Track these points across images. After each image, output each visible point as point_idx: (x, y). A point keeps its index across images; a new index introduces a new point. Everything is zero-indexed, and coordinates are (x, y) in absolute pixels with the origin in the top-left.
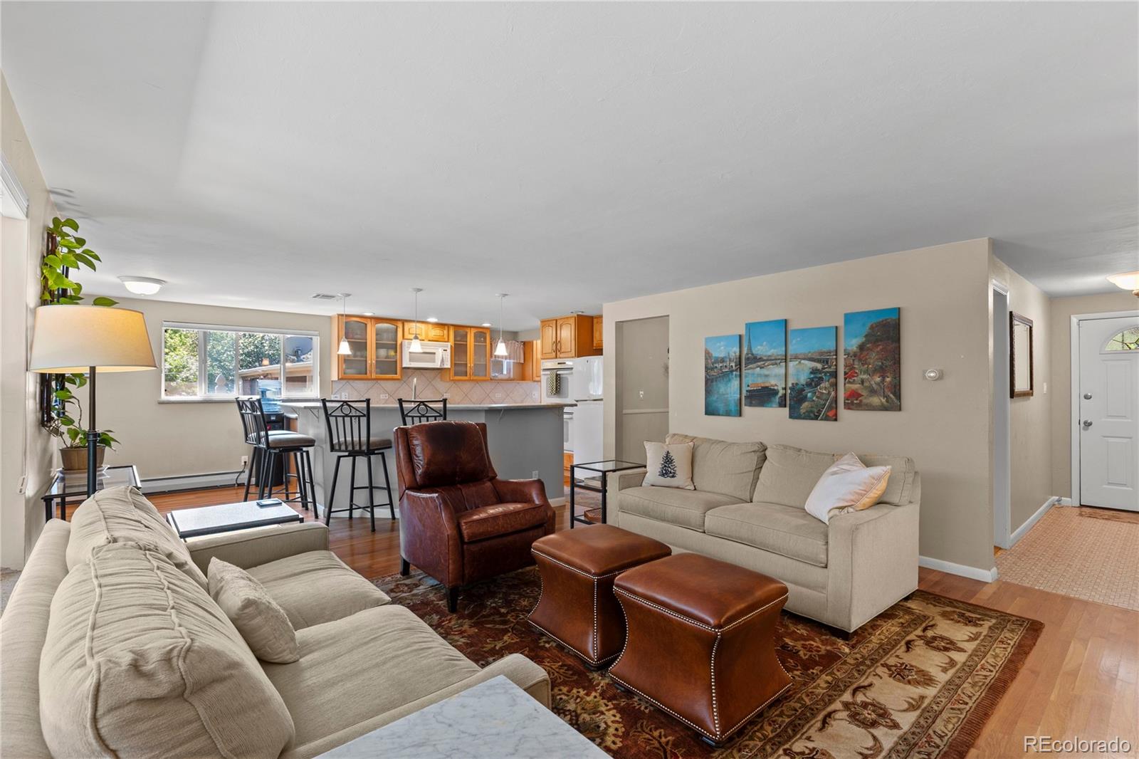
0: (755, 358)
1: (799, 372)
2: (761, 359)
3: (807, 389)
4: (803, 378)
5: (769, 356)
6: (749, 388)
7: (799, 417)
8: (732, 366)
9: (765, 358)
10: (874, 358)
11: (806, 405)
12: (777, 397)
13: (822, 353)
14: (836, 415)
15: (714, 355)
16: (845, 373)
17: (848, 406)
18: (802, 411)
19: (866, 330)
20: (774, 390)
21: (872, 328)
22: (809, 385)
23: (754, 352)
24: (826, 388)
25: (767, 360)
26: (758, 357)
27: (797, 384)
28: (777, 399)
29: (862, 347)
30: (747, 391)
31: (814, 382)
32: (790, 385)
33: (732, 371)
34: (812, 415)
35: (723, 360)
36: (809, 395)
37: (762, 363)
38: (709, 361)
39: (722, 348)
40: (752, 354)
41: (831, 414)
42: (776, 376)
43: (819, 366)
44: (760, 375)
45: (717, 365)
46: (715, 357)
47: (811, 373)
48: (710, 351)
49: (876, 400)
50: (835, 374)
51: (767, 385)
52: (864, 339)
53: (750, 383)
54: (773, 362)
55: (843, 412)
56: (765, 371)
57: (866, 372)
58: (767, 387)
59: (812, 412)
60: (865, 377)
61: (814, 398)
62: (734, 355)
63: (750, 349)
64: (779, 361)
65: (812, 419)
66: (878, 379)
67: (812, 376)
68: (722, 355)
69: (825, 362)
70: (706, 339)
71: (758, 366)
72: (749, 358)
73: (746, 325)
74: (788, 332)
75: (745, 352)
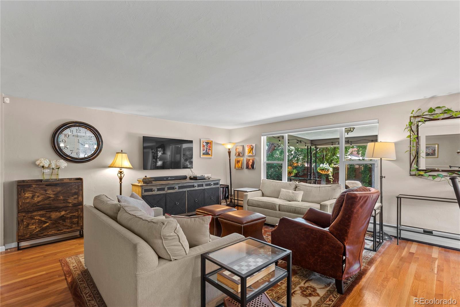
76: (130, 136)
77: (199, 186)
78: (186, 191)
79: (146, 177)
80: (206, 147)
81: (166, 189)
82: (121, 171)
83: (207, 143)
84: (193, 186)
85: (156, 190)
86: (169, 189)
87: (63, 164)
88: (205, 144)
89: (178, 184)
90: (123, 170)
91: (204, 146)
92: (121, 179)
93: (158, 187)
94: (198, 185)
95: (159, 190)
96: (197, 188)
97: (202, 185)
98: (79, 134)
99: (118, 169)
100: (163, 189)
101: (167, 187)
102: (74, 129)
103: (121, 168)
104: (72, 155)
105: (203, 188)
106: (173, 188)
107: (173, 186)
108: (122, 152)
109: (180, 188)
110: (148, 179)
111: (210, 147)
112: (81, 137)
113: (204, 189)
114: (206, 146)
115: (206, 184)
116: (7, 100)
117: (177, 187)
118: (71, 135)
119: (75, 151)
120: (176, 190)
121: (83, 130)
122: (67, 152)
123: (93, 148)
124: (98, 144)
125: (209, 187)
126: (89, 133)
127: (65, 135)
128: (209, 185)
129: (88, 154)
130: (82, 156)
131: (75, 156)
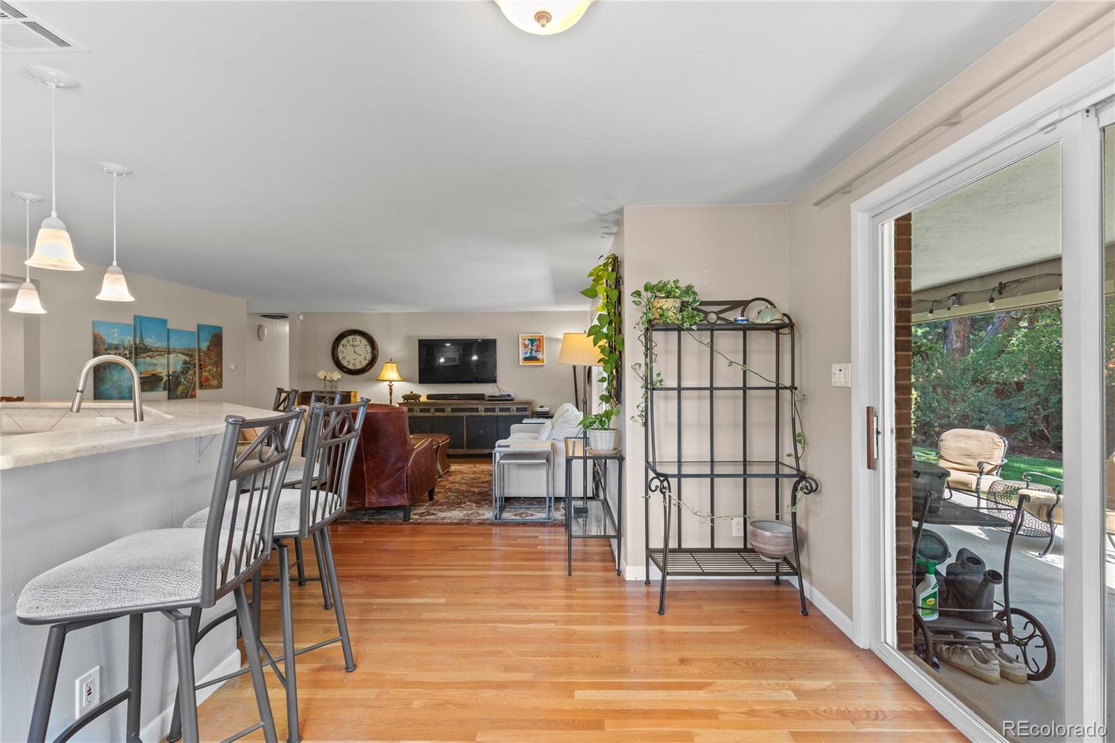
0: (146, 348)
1: (175, 363)
2: (150, 350)
3: (181, 375)
4: (179, 368)
5: (157, 348)
6: (142, 376)
7: (177, 398)
8: (126, 354)
9: (153, 349)
10: (213, 355)
11: (181, 387)
12: (162, 383)
13: (189, 350)
14: (195, 394)
15: (107, 341)
16: (200, 365)
17: (201, 387)
18: (179, 392)
19: (210, 337)
20: (160, 376)
21: (212, 337)
22: (182, 372)
23: (146, 343)
24: (191, 375)
25: (156, 351)
26: (149, 348)
27: (175, 372)
28: (162, 384)
29: (208, 348)
31: (185, 371)
32: (171, 373)
34: (184, 395)
35: (117, 347)
36: (183, 380)
37: (152, 353)
38: (102, 347)
39: (116, 335)
40: (144, 345)
41: (193, 393)
42: (161, 365)
43: (188, 359)
44: (150, 364)
45: (109, 352)
46: (109, 344)
47: (184, 364)
48: (104, 337)
49: (215, 382)
50: (195, 365)
51: (155, 372)
52: (209, 343)
54: (160, 353)
55: (199, 392)
56: (153, 361)
57: (211, 364)
58: (155, 375)
59: (184, 393)
60: (210, 367)
61: (185, 383)
62: (127, 343)
63: (141, 339)
64: (163, 353)
65: (184, 398)
66: (215, 369)
67: (184, 366)
68: (116, 342)
69: (191, 356)
70: (93, 322)
71: (148, 356)
72: (141, 348)
73: (135, 317)
74: (168, 330)
75: (138, 342)
76: (409, 339)
77: (486, 410)
78: (463, 416)
79: (412, 392)
80: (530, 347)
81: (432, 410)
82: (391, 384)
83: (532, 341)
84: (477, 410)
85: (418, 410)
86: (437, 410)
87: (337, 375)
88: (527, 342)
89: (451, 404)
90: (393, 383)
91: (526, 346)
92: (391, 394)
93: (421, 407)
94: (485, 409)
95: (422, 411)
96: (483, 414)
97: (493, 410)
98: (355, 343)
99: (388, 383)
100: (428, 411)
101: (434, 407)
102: (350, 338)
103: (391, 381)
104: (349, 367)
105: (496, 414)
106: (443, 410)
107: (443, 407)
108: (391, 361)
109: (453, 410)
110: (413, 395)
111: (538, 346)
112: (356, 346)
113: (497, 416)
114: (530, 345)
115: (500, 408)
116: (301, 317)
117: (450, 409)
118: (348, 344)
119: (352, 362)
120: (448, 413)
121: (358, 338)
122: (344, 363)
123: (369, 357)
124: (373, 353)
125: (507, 414)
126: (364, 341)
127: (343, 346)
128: (508, 410)
129: (364, 365)
130: (359, 367)
131: (351, 367)
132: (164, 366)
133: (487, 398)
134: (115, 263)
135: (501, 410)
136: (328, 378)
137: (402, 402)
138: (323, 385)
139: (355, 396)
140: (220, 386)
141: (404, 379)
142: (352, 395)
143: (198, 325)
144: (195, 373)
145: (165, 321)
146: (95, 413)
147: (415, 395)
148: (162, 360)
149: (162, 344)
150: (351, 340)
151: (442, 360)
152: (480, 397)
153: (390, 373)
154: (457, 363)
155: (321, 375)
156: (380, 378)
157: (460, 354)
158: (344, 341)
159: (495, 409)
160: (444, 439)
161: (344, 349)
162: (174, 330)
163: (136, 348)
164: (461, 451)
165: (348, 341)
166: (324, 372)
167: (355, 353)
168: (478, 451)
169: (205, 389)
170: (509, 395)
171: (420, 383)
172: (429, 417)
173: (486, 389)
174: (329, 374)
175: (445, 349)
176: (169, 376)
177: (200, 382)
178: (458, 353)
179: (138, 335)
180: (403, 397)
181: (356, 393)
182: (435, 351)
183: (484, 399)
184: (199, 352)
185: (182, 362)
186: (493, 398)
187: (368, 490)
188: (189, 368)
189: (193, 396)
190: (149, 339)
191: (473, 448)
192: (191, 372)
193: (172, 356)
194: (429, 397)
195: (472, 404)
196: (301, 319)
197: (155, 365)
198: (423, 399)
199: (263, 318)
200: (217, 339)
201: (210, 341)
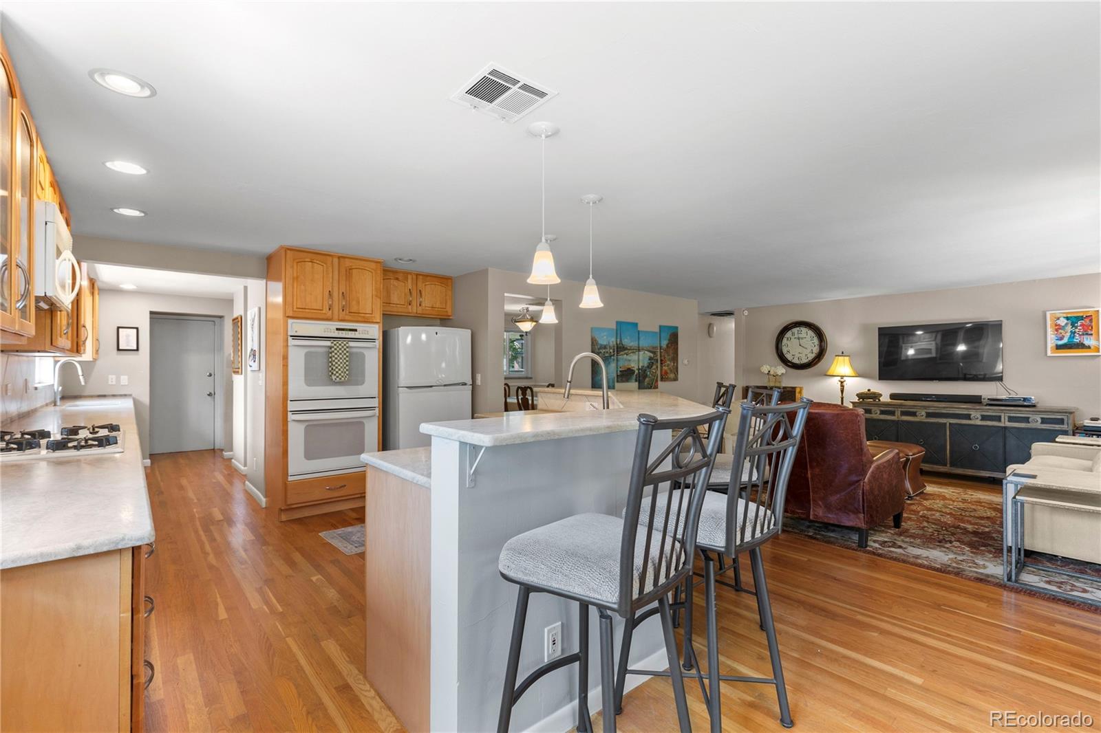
1: (643, 359)
2: (626, 349)
3: (647, 369)
4: (646, 363)
5: (631, 347)
7: (645, 388)
8: (611, 352)
9: (628, 348)
10: (671, 351)
11: (647, 379)
12: (634, 375)
13: (653, 348)
15: (599, 342)
16: (661, 360)
17: (662, 379)
18: (646, 384)
19: (668, 337)
20: (633, 370)
21: (670, 336)
22: (648, 367)
23: (624, 343)
24: (654, 369)
25: (629, 350)
26: (625, 347)
27: (643, 366)
28: (634, 377)
29: (667, 345)
30: (620, 371)
31: (650, 366)
32: (640, 367)
33: (611, 356)
34: (649, 386)
35: (605, 347)
36: (648, 373)
37: (627, 351)
38: (596, 347)
39: (605, 337)
40: (623, 345)
41: (656, 385)
42: (634, 361)
43: (652, 355)
44: (626, 360)
45: (601, 351)
46: (601, 344)
48: (598, 340)
49: (672, 376)
50: (657, 360)
51: (630, 367)
52: (668, 342)
53: (621, 365)
54: (633, 351)
55: (660, 383)
56: (628, 357)
57: (669, 360)
58: (630, 369)
59: (649, 384)
60: (669, 362)
61: (651, 375)
62: (612, 343)
63: (621, 341)
64: (635, 351)
65: (649, 389)
66: (672, 364)
67: (650, 361)
68: (605, 343)
69: (654, 353)
70: (592, 328)
71: (625, 354)
72: (620, 348)
73: (617, 323)
74: (639, 331)
75: (618, 343)
76: (865, 328)
77: (984, 418)
78: (945, 424)
79: (869, 390)
80: (1068, 328)
81: (898, 413)
82: (842, 380)
83: (1073, 320)
84: (968, 417)
85: (879, 412)
86: (903, 413)
87: (781, 370)
88: (1063, 322)
89: (925, 407)
90: (845, 378)
91: (1060, 328)
92: (842, 391)
93: (882, 409)
94: (982, 416)
95: (883, 412)
96: (979, 422)
97: (999, 419)
98: (801, 336)
99: (839, 378)
100: (893, 413)
101: (900, 409)
102: (795, 330)
103: (842, 377)
104: (794, 361)
105: (1002, 424)
106: (914, 414)
107: (915, 410)
108: (843, 354)
110: (871, 394)
111: (1086, 328)
112: (802, 338)
113: (1005, 428)
114: (1069, 326)
115: (1010, 417)
116: (746, 313)
117: (924, 413)
118: (793, 337)
119: (797, 355)
120: (921, 417)
121: (804, 330)
122: (789, 357)
123: (816, 350)
124: (821, 346)
125: (1023, 425)
126: (811, 333)
127: (788, 339)
128: (1027, 420)
129: (810, 359)
130: (804, 361)
131: (796, 361)
132: (637, 361)
133: (985, 401)
134: (591, 276)
135: (1011, 419)
136: (772, 373)
137: (857, 401)
138: (767, 380)
139: (800, 392)
140: (676, 379)
141: (859, 375)
142: (798, 390)
143: (660, 326)
144: (657, 367)
145: (636, 325)
146: (585, 398)
147: (874, 393)
148: (634, 357)
149: (633, 344)
150: (796, 332)
151: (911, 352)
152: (975, 400)
153: (842, 367)
154: (934, 355)
155: (765, 369)
156: (828, 373)
157: (936, 344)
158: (789, 334)
159: (1000, 417)
160: (915, 451)
161: (788, 343)
162: (641, 331)
163: (617, 348)
164: (942, 469)
165: (793, 334)
166: (768, 367)
167: (801, 346)
168: (970, 472)
169: (665, 381)
170: (1025, 399)
171: (880, 379)
172: (893, 421)
173: (985, 390)
174: (773, 368)
175: (915, 339)
176: (639, 369)
177: (661, 375)
178: (934, 343)
179: (619, 337)
180: (857, 395)
181: (801, 389)
182: (901, 341)
183: (981, 403)
184: (661, 349)
185: (648, 358)
186: (995, 403)
187: (814, 500)
188: (653, 363)
189: (656, 387)
190: (626, 340)
191: (963, 467)
192: (654, 367)
193: (641, 353)
194: (893, 396)
195: (961, 409)
196: (746, 314)
197: (630, 360)
198: (885, 399)
199: (713, 317)
200: (674, 338)
201: (669, 340)
